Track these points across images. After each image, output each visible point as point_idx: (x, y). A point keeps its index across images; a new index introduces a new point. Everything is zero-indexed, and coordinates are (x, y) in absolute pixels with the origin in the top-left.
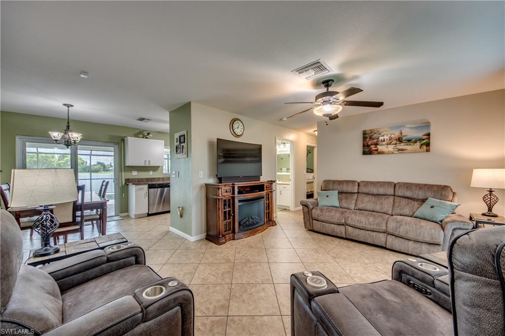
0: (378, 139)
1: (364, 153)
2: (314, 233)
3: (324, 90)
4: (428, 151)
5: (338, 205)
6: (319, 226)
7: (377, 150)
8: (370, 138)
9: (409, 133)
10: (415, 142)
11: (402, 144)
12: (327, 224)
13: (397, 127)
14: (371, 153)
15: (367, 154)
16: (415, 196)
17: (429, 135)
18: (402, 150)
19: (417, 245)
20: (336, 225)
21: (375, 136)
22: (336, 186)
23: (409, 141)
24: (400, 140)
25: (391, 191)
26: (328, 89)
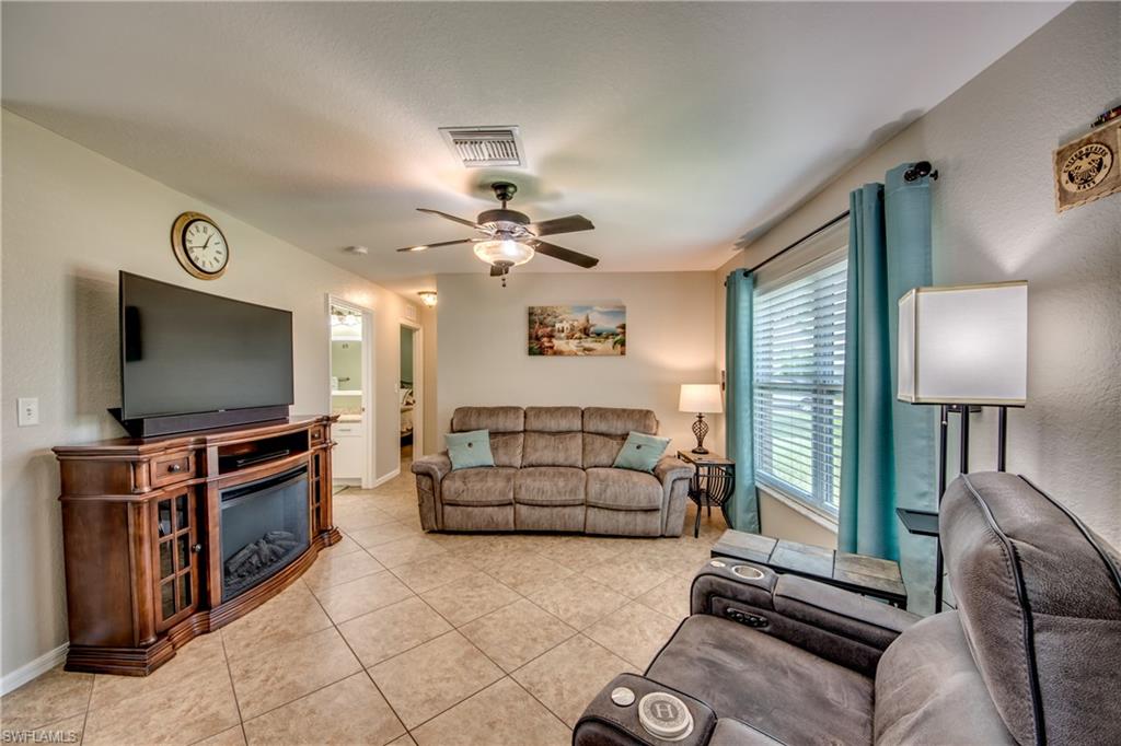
0: (554, 326)
1: (531, 352)
2: (445, 536)
3: (498, 205)
4: (623, 353)
5: (491, 462)
6: (460, 517)
7: (552, 348)
8: (541, 324)
9: (601, 323)
10: (607, 338)
11: (589, 339)
12: (476, 510)
13: (581, 309)
14: (541, 352)
15: (535, 354)
16: (612, 431)
17: (623, 327)
18: (589, 350)
19: (630, 517)
20: (496, 508)
21: (549, 320)
22: (485, 421)
23: (599, 334)
24: (586, 332)
25: (577, 425)
26: (504, 205)
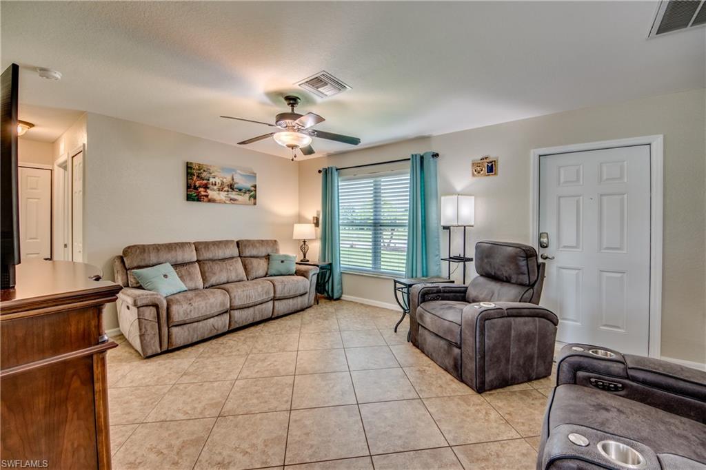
0: (209, 180)
1: (189, 198)
4: (255, 204)
6: (186, 334)
7: (207, 196)
8: (198, 177)
9: (241, 182)
10: (245, 193)
11: (234, 193)
13: (232, 170)
14: (198, 199)
15: (193, 200)
17: (255, 187)
18: (234, 200)
20: (216, 318)
21: (204, 175)
23: (240, 190)
24: (231, 187)
25: (235, 252)
26: (293, 110)
